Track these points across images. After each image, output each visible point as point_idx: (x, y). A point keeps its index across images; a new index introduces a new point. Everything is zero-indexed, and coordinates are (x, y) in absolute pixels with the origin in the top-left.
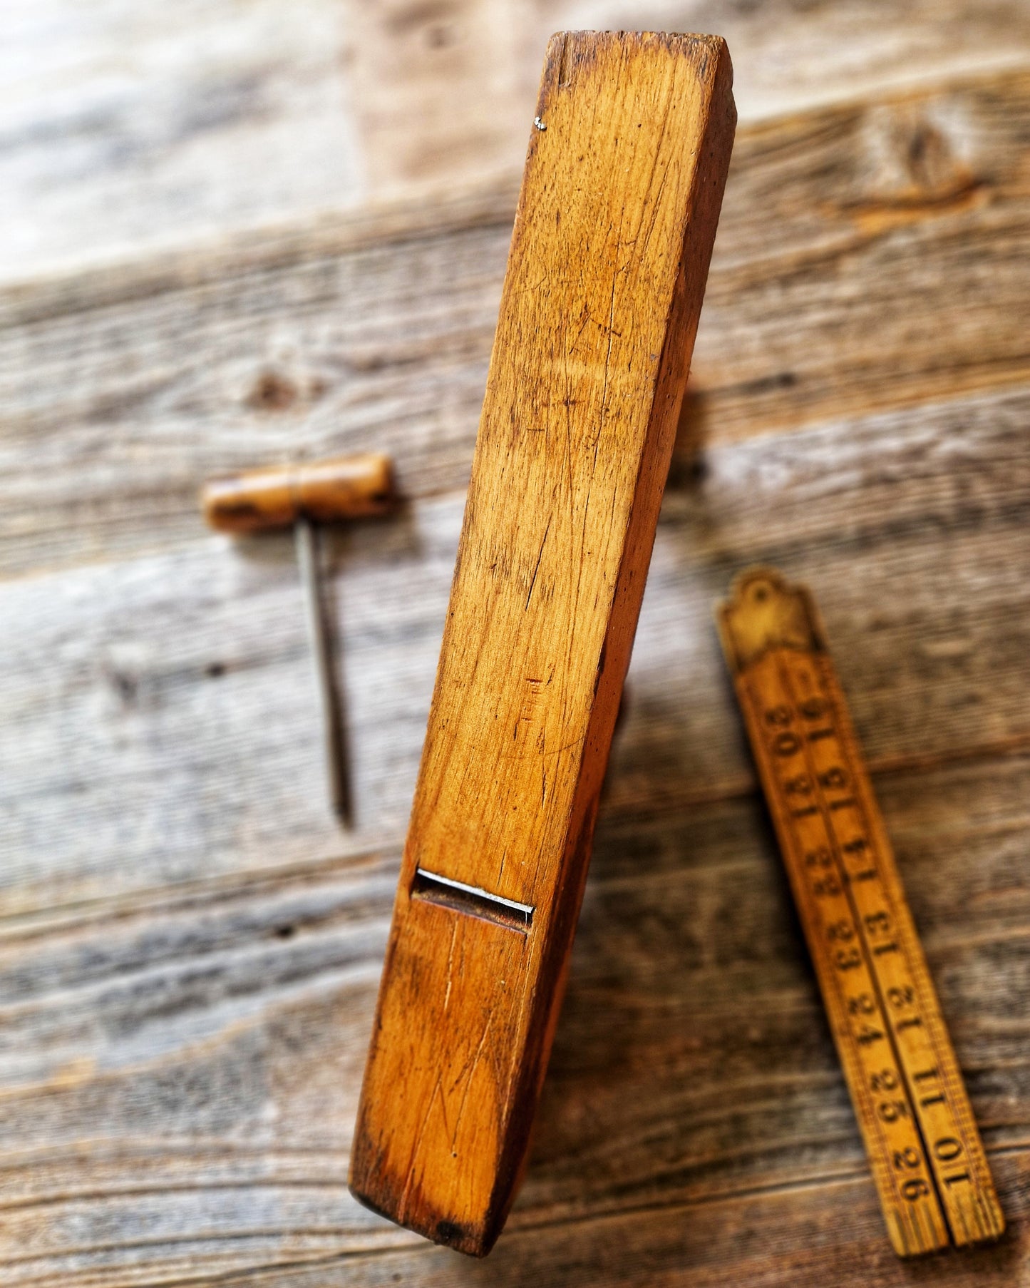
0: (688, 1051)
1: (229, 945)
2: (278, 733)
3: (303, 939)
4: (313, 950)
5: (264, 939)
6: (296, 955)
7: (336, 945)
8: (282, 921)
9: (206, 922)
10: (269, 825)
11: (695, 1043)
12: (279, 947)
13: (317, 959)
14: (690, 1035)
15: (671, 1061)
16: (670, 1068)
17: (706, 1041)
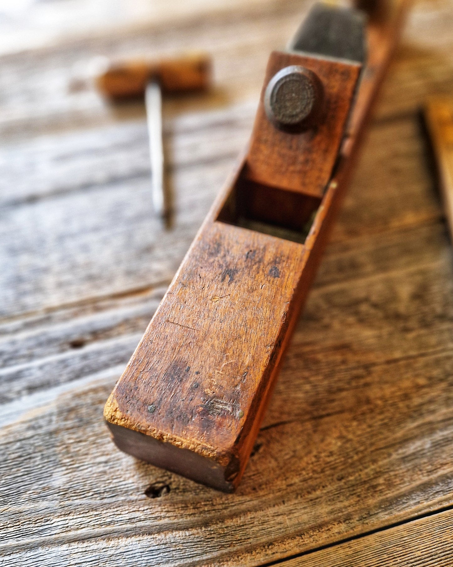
0: (419, 387)
1: (31, 357)
2: (74, 227)
3: (91, 347)
4: (99, 353)
6: (85, 357)
8: (75, 337)
9: (13, 343)
10: (67, 277)
11: (422, 381)
12: (73, 353)
13: (104, 358)
14: (417, 376)
15: (406, 397)
16: (407, 402)
17: (430, 378)
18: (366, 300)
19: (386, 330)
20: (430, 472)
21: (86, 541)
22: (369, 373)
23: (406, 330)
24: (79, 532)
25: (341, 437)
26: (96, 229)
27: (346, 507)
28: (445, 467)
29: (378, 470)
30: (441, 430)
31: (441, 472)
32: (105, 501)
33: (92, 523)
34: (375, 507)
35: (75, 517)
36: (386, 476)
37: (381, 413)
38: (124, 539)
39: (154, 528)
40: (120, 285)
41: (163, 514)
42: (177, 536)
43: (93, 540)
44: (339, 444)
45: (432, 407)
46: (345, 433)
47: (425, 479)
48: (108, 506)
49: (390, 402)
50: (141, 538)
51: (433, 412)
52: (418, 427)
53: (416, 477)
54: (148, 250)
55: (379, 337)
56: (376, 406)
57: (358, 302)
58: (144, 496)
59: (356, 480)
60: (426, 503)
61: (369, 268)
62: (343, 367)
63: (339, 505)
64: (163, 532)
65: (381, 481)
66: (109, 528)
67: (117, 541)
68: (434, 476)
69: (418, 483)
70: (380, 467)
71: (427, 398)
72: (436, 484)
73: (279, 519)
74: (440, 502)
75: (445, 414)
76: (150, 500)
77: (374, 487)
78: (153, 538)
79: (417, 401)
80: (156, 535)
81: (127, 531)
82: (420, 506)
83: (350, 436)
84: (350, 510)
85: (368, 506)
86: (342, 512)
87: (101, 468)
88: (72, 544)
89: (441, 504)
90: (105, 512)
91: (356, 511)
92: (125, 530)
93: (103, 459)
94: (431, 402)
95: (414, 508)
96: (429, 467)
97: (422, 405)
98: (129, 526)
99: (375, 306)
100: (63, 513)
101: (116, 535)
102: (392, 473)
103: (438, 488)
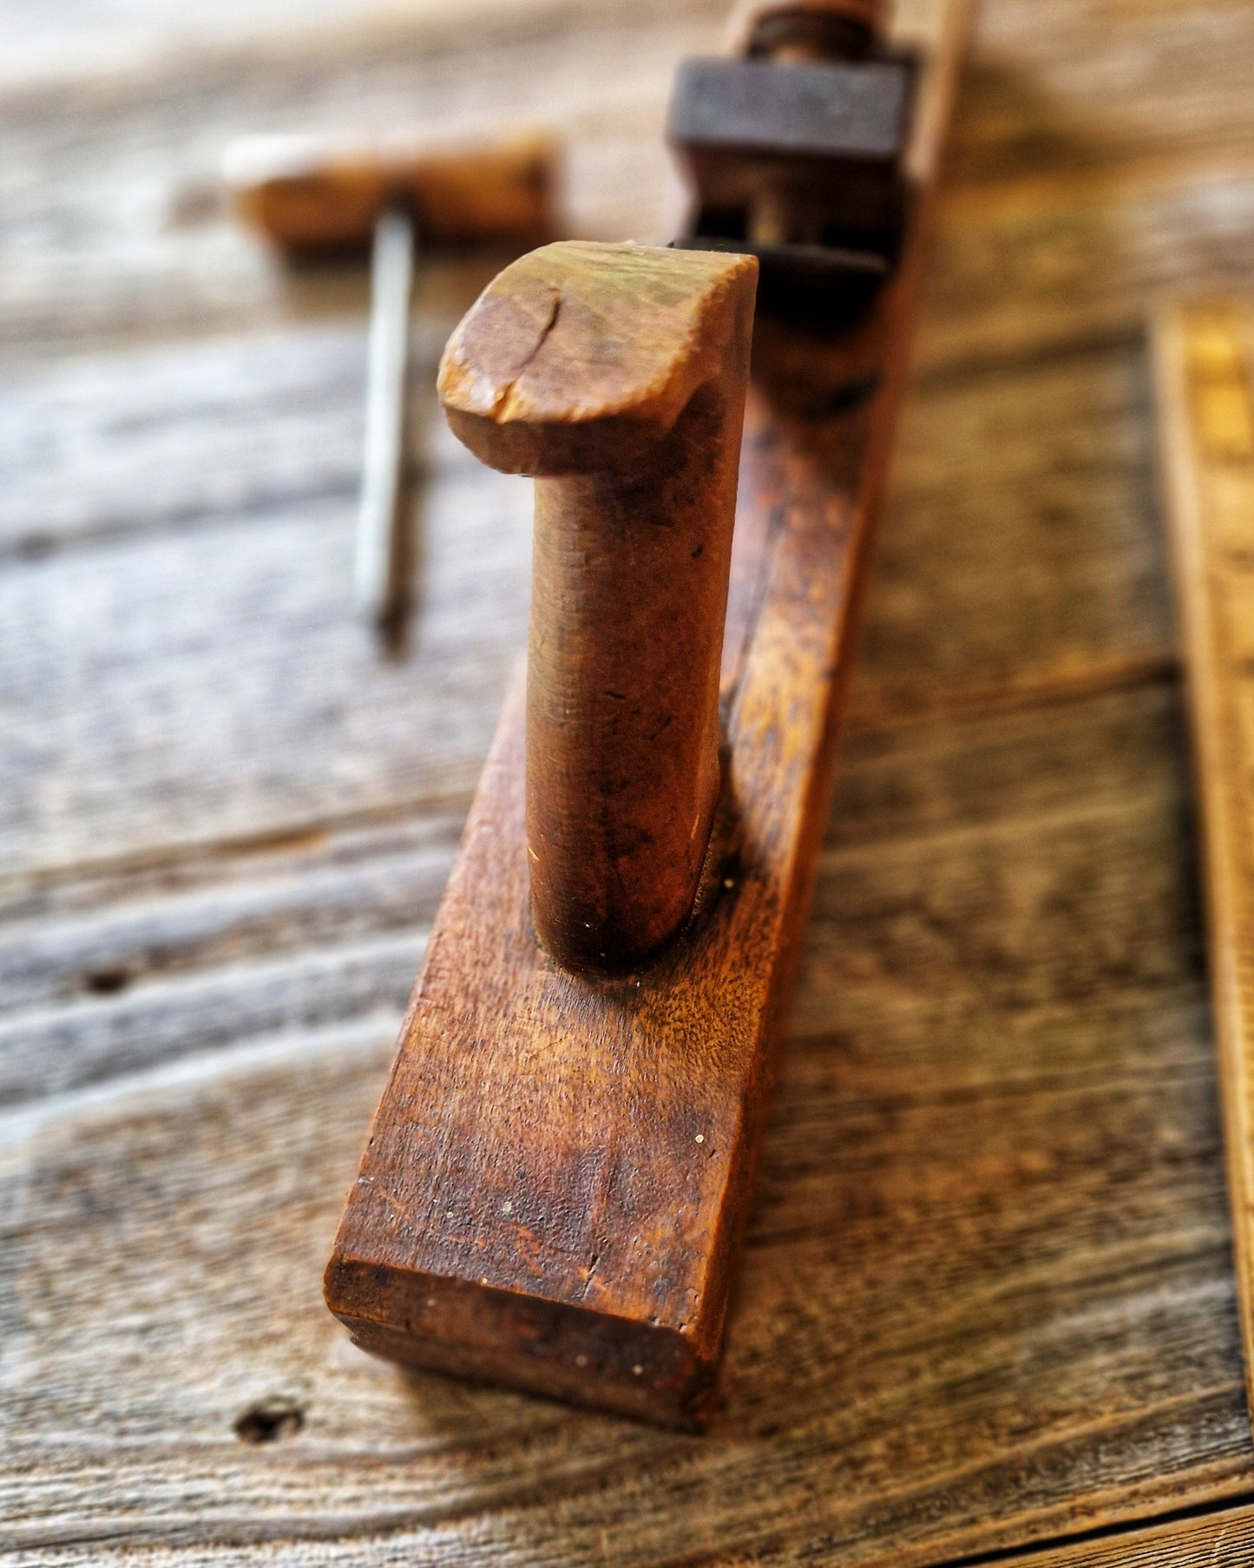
0: (1024, 1179)
2: (141, 635)
3: (147, 994)
4: (161, 1013)
5: (63, 996)
6: (122, 1022)
7: (219, 1001)
8: (105, 960)
10: (101, 784)
11: (1035, 1161)
12: (91, 1010)
13: (172, 1029)
14: (1023, 1144)
15: (987, 1204)
16: (986, 1221)
17: (1061, 1155)
18: (916, 905)
19: (960, 997)
20: (1019, 1433)
21: (64, 1548)
22: (892, 1126)
23: (1016, 1004)
24: (50, 1522)
25: (788, 1309)
26: (195, 646)
27: (769, 1516)
28: (1062, 1423)
29: (875, 1414)
30: (1069, 1311)
31: (1048, 1437)
32: (130, 1441)
33: (86, 1501)
34: (851, 1521)
35: (45, 1478)
36: (894, 1434)
37: (909, 1246)
38: (165, 1553)
39: (248, 1528)
40: (243, 818)
41: (275, 1492)
42: (306, 1556)
43: (83, 1547)
44: (781, 1327)
45: (1053, 1242)
46: (799, 1298)
47: (1003, 1453)
48: (134, 1456)
49: (939, 1216)
50: (209, 1554)
51: (1050, 1256)
52: (1004, 1298)
53: (977, 1444)
54: (330, 716)
55: (934, 1021)
56: (899, 1225)
57: (892, 910)
58: (231, 1437)
59: (809, 1439)
60: (991, 1525)
61: (937, 808)
62: (820, 1102)
63: (751, 1509)
64: (269, 1541)
65: (878, 1447)
66: (129, 1519)
67: (146, 1557)
68: (1028, 1446)
69: (979, 1462)
70: (883, 1406)
71: (1043, 1212)
72: (1032, 1470)
73: (582, 1535)
74: (1031, 1525)
75: (1086, 1266)
76: (245, 1448)
77: (855, 1464)
78: (242, 1557)
79: (1013, 1218)
80: (250, 1550)
81: (176, 1530)
82: (975, 1531)
83: (814, 1309)
84: (781, 1524)
85: (832, 1518)
86: (756, 1529)
87: (129, 1347)
88: (29, 1554)
89: (1034, 1532)
90: (125, 1470)
91: (795, 1530)
92: (170, 1527)
93: (137, 1320)
94: (1054, 1224)
95: (957, 1535)
96: (1017, 1420)
97: (1025, 1231)
98: (182, 1517)
99: (938, 924)
100: (15, 1464)
101: (145, 1539)
102: (911, 1428)
103: (1034, 1483)
